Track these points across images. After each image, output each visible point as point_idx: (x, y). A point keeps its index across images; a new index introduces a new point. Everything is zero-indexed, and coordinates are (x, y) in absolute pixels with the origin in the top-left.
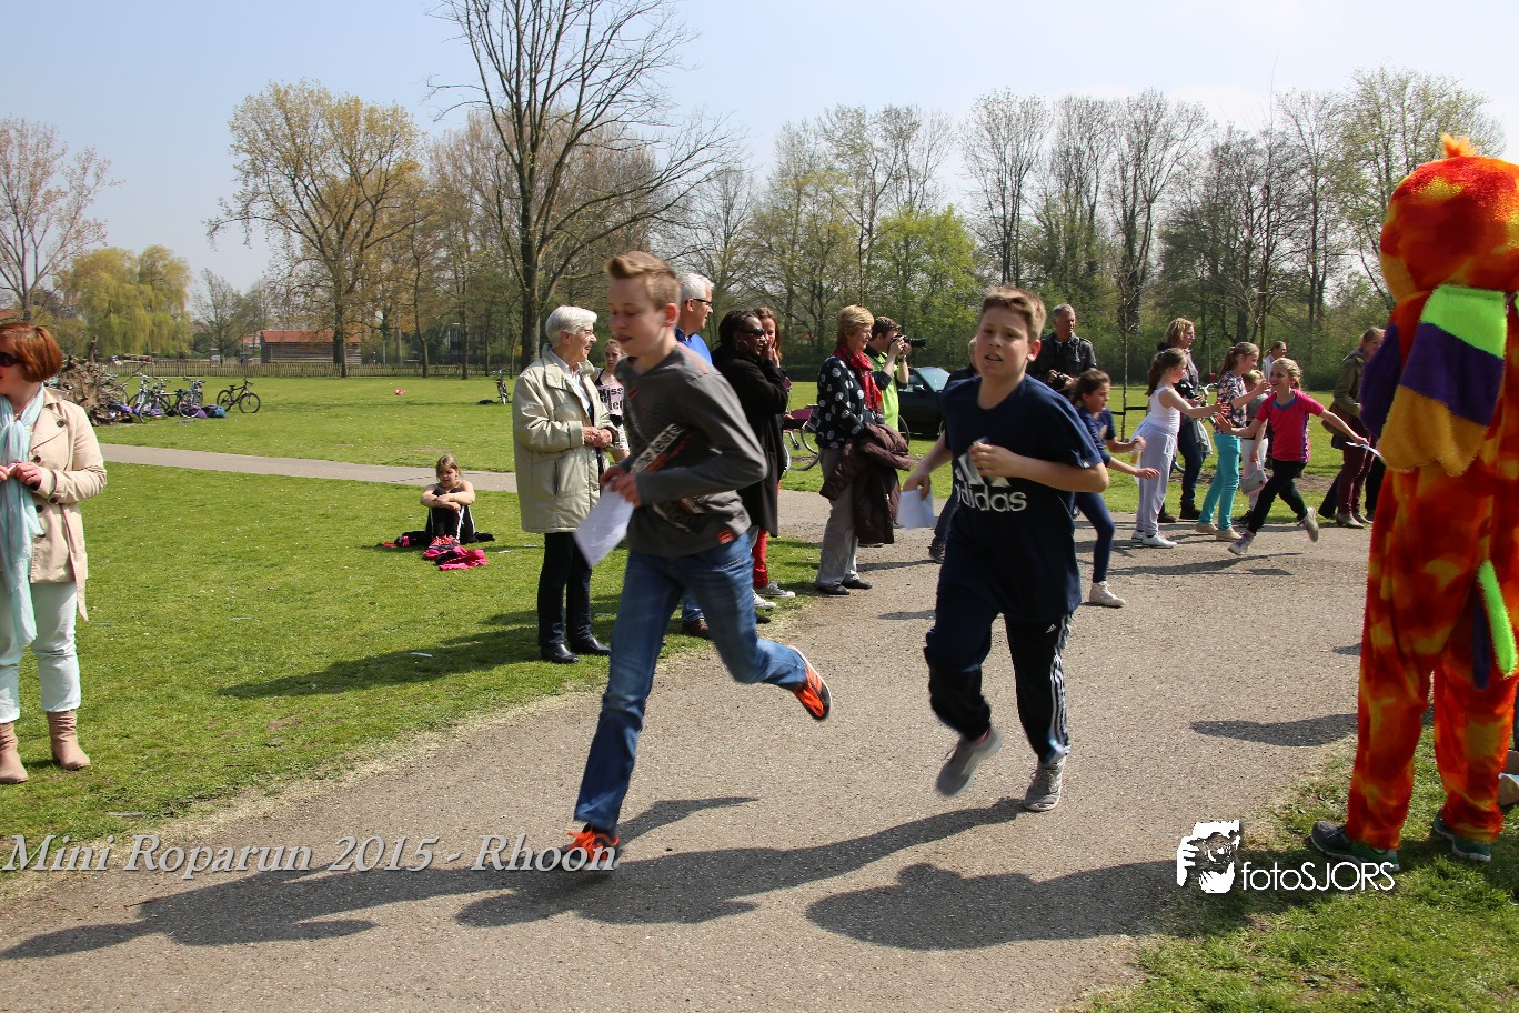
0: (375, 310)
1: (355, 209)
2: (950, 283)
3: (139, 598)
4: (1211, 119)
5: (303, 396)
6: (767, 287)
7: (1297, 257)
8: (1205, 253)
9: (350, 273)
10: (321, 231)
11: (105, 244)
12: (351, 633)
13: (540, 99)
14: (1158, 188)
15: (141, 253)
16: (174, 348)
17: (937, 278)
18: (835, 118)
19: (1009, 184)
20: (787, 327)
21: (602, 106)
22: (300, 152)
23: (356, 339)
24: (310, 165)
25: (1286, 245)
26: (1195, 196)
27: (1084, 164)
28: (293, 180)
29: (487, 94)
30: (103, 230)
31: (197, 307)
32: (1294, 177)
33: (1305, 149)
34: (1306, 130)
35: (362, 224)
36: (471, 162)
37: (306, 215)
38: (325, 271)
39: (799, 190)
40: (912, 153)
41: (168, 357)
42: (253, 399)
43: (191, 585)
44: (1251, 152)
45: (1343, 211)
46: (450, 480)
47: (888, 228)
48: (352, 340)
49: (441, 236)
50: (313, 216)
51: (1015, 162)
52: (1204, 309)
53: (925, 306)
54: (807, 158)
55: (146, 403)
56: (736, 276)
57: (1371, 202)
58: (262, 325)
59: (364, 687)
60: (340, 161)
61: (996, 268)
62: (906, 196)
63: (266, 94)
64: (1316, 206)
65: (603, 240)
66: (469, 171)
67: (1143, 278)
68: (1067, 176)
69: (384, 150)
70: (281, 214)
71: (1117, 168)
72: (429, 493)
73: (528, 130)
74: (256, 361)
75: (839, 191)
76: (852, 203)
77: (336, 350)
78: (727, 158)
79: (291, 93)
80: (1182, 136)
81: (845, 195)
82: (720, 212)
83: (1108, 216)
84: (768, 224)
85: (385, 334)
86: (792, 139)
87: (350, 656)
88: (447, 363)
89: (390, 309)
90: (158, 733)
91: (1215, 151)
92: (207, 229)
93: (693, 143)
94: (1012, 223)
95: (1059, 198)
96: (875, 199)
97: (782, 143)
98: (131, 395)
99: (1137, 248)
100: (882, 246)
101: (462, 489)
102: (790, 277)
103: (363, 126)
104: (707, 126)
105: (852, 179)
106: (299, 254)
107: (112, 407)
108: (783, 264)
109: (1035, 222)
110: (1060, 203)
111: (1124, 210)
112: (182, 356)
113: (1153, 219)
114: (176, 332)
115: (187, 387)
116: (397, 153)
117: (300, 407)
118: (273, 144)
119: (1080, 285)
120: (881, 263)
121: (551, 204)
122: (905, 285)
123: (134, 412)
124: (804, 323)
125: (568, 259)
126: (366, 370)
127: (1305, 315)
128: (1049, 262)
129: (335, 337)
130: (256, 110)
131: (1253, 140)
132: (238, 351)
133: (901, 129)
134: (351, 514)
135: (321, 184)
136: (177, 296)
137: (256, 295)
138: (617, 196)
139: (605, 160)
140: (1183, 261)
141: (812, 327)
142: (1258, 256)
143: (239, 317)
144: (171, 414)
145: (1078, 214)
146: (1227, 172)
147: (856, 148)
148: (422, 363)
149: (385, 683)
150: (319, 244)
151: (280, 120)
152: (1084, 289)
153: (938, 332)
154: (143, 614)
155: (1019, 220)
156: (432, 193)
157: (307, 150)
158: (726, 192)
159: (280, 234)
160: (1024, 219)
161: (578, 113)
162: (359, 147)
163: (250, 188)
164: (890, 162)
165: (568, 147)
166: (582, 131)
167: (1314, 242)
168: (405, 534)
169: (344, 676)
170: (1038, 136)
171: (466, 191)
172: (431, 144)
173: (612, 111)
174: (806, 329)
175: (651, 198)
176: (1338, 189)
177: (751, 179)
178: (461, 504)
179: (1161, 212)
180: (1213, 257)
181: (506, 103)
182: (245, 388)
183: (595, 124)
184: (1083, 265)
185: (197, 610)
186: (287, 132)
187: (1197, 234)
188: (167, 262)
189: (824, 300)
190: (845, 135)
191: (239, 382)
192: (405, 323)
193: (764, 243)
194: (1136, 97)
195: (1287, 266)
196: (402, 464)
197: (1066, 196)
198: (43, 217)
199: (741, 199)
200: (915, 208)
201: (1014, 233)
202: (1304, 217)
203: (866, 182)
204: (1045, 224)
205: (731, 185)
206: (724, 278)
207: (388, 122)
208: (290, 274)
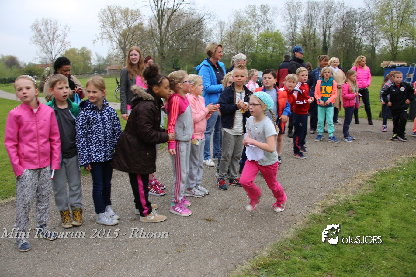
1: (128, 35)
2: (278, 50)
4: (346, 5)
7: (368, 41)
10: (120, 41)
14: (332, 24)
15: (80, 49)
17: (274, 48)
18: (248, 8)
19: (293, 23)
22: (114, 22)
24: (117, 25)
25: (365, 38)
27: (313, 18)
28: (113, 29)
29: (150, 3)
30: (70, 43)
31: (94, 62)
32: (367, 20)
33: (370, 12)
34: (371, 8)
35: (130, 39)
38: (121, 51)
39: (239, 26)
40: (268, 16)
41: (87, 74)
44: (356, 13)
45: (380, 29)
47: (261, 35)
50: (118, 37)
51: (295, 18)
53: (271, 56)
54: (241, 18)
57: (387, 26)
58: (110, 65)
60: (124, 24)
61: (290, 45)
62: (267, 27)
63: (105, 8)
64: (373, 28)
67: (328, 47)
68: (308, 21)
69: (135, 20)
70: (110, 37)
71: (321, 19)
75: (249, 26)
76: (253, 29)
79: (112, 7)
80: (338, 10)
81: (251, 27)
82: (220, 33)
83: (319, 32)
84: (231, 35)
86: (237, 14)
91: (347, 13)
92: (93, 42)
94: (294, 33)
95: (306, 27)
96: (258, 27)
97: (235, 15)
99: (327, 39)
103: (129, 14)
105: (252, 23)
106: (115, 47)
108: (236, 46)
109: (300, 33)
111: (323, 29)
113: (331, 32)
114: (90, 68)
116: (138, 21)
118: (108, 20)
120: (260, 45)
122: (266, 50)
127: (370, 56)
128: (304, 44)
130: (103, 12)
131: (356, 10)
133: (265, 10)
135: (120, 29)
136: (89, 59)
142: (357, 41)
143: (104, 63)
145: (311, 31)
147: (254, 15)
150: (120, 44)
151: (109, 14)
155: (296, 33)
157: (116, 21)
158: (221, 28)
159: (110, 42)
160: (297, 33)
162: (129, 20)
163: (103, 31)
164: (262, 19)
167: (373, 37)
170: (301, 11)
176: (379, 23)
179: (332, 29)
184: (313, 44)
186: (111, 17)
188: (86, 51)
190: (251, 12)
195: (365, 44)
197: (308, 27)
198: (56, 41)
199: (225, 29)
200: (269, 29)
201: (295, 37)
202: (370, 31)
203: (256, 24)
204: (303, 34)
205: (222, 26)
207: (136, 13)
208: (113, 52)
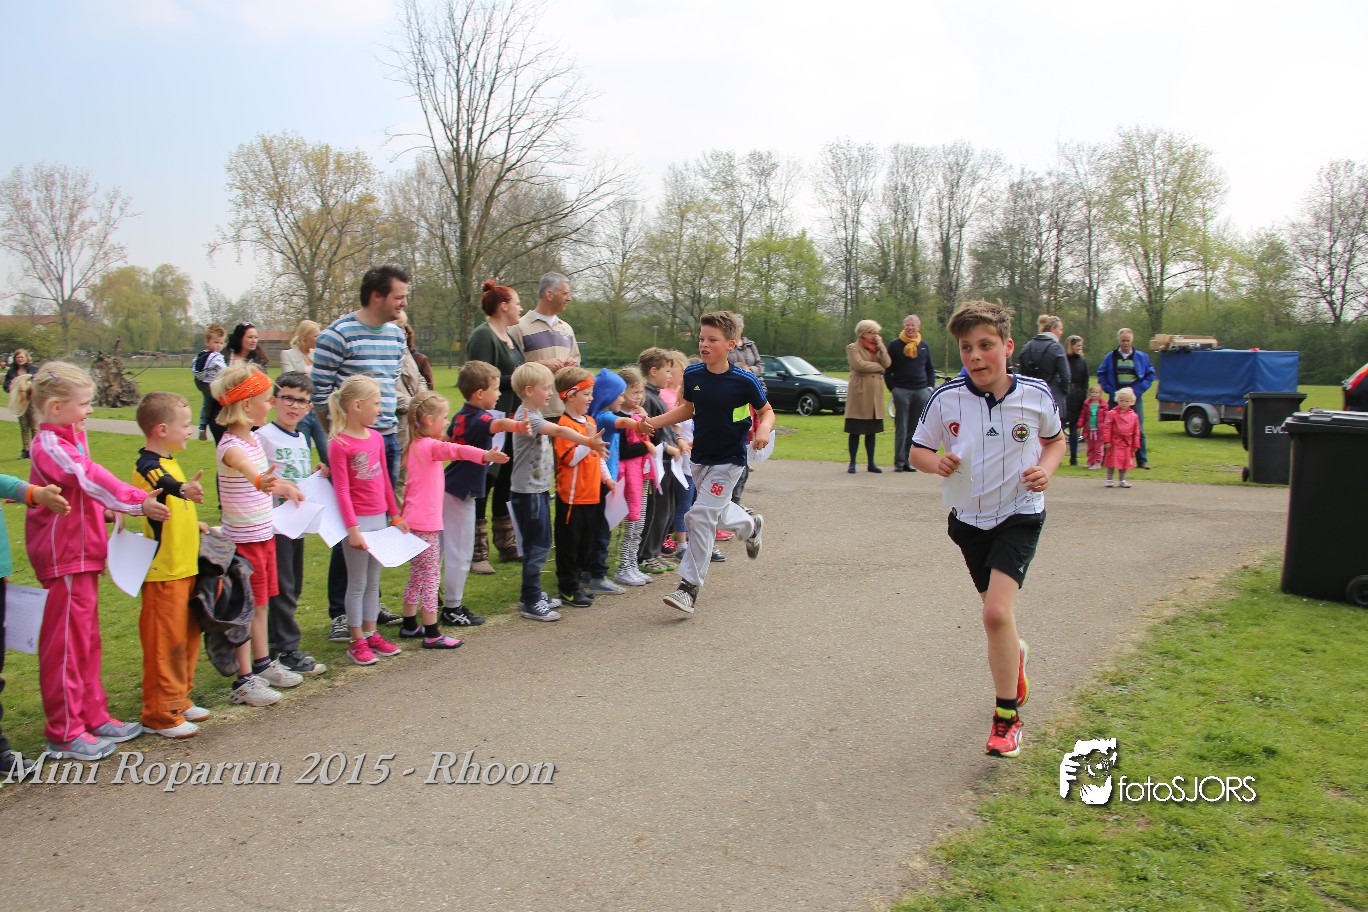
1: (325, 233)
2: (803, 291)
4: (1008, 161)
6: (656, 295)
7: (1076, 271)
8: (1005, 268)
9: (320, 284)
10: (297, 250)
13: (476, 144)
14: (967, 216)
15: (154, 270)
17: (790, 290)
18: (710, 160)
19: (849, 212)
20: (672, 326)
21: (525, 150)
22: (281, 188)
24: (289, 199)
25: (1067, 261)
26: (997, 222)
27: (909, 197)
28: (276, 210)
29: (433, 141)
31: (198, 314)
32: (1073, 208)
33: (1080, 186)
34: (1081, 171)
35: (331, 245)
36: (418, 195)
37: (286, 239)
38: (300, 283)
39: (682, 217)
40: (772, 187)
44: (1039, 188)
45: (1111, 235)
47: (752, 246)
49: (394, 254)
50: (292, 238)
51: (854, 195)
54: (689, 192)
56: (632, 285)
57: (1132, 228)
60: (314, 195)
61: (841, 279)
62: (768, 222)
63: (255, 143)
64: (1090, 235)
65: (524, 257)
66: (416, 202)
67: (957, 286)
68: (896, 206)
69: (348, 186)
70: (265, 238)
71: (935, 199)
73: (465, 169)
75: (714, 217)
76: (724, 227)
78: (625, 191)
79: (275, 141)
80: (985, 175)
81: (719, 221)
82: (618, 233)
83: (928, 239)
84: (656, 244)
86: (676, 177)
91: (1012, 186)
92: (207, 250)
93: (597, 179)
94: (852, 243)
95: (889, 224)
96: (743, 223)
97: (668, 179)
99: (952, 263)
100: (750, 261)
102: (675, 287)
103: (332, 167)
105: (724, 208)
106: (280, 269)
108: (669, 276)
109: (871, 242)
110: (890, 227)
111: (941, 233)
113: (964, 240)
114: (181, 333)
116: (359, 189)
118: (260, 182)
119: (907, 293)
120: (748, 275)
121: (484, 228)
122: (768, 292)
124: (686, 323)
125: (498, 271)
127: (1083, 317)
128: (882, 274)
130: (247, 155)
131: (1040, 179)
133: (764, 169)
135: (299, 213)
136: (181, 304)
137: (245, 302)
138: (536, 222)
139: (525, 195)
140: (988, 273)
142: (1048, 269)
145: (905, 236)
146: (1021, 203)
147: (727, 183)
150: (296, 262)
151: (266, 163)
152: (911, 296)
155: (858, 241)
156: (387, 221)
157: (287, 187)
158: (623, 220)
159: (265, 253)
160: (863, 240)
161: (506, 154)
162: (328, 184)
163: (241, 217)
164: (755, 194)
165: (500, 179)
166: (510, 169)
167: (1090, 259)
170: (872, 174)
171: (413, 218)
172: (386, 181)
173: (532, 154)
174: (688, 328)
175: (563, 223)
176: (1108, 218)
177: (643, 209)
179: (971, 235)
180: (1011, 267)
183: (519, 164)
184: (909, 276)
186: (271, 172)
187: (1000, 253)
188: (174, 277)
189: (702, 305)
190: (719, 173)
193: (655, 260)
194: (949, 144)
195: (1070, 278)
197: (894, 223)
199: (635, 226)
200: (775, 231)
201: (854, 251)
202: (1081, 239)
203: (736, 210)
204: (879, 246)
205: (627, 213)
206: (622, 288)
207: (352, 164)
208: (273, 286)
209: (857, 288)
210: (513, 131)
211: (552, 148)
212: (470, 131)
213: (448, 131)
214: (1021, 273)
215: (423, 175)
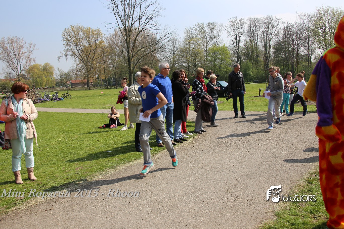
0: (96, 74)
1: (90, 52)
2: (225, 61)
3: (46, 142)
4: (283, 21)
5: (80, 95)
6: (183, 65)
7: (305, 51)
8: (283, 51)
9: (90, 66)
10: (83, 57)
11: (35, 63)
12: (93, 147)
13: (130, 25)
14: (272, 37)
15: (43, 65)
16: (52, 85)
17: (222, 61)
18: (197, 26)
19: (237, 38)
20: (188, 73)
21: (144, 26)
22: (77, 40)
23: (92, 81)
24: (80, 43)
25: (302, 49)
26: (281, 38)
27: (254, 33)
28: (76, 46)
29: (118, 25)
30: (35, 60)
31: (56, 76)
32: (303, 33)
33: (305, 26)
34: (305, 22)
35: (92, 55)
36: (116, 40)
37: (80, 54)
38: (84, 66)
39: (190, 42)
40: (215, 33)
41: (50, 87)
42: (69, 96)
43: (58, 138)
44: (293, 28)
45: (315, 40)
46: (114, 112)
47: (210, 49)
48: (91, 81)
49: (110, 57)
50: (81, 54)
51: (239, 33)
52: (284, 64)
53: (220, 67)
54: (191, 35)
55: (46, 98)
56: (177, 62)
57: (321, 37)
58: (71, 79)
59: (97, 159)
60: (86, 42)
61: (235, 58)
62: (214, 43)
63: (69, 28)
64: (308, 39)
65: (146, 56)
66: (115, 42)
67: (269, 58)
68: (251, 36)
69: (96, 39)
70: (74, 54)
71: (262, 33)
72: (109, 115)
73: (128, 32)
74: (70, 87)
75: (199, 42)
76: (202, 45)
77: (88, 84)
78: (173, 36)
79: (75, 27)
80: (277, 25)
82: (172, 48)
83: (260, 44)
84: (183, 50)
85: (98, 80)
86: (188, 31)
87: (94, 152)
88: (112, 86)
89: (99, 74)
90: (52, 172)
91: (284, 28)
92: (58, 59)
93: (165, 33)
96: (207, 43)
97: (185, 32)
98: (42, 96)
99: (268, 51)
100: (209, 54)
101: (117, 114)
102: (189, 62)
103: (91, 33)
104: (168, 29)
105: (202, 39)
106: (78, 63)
107: (39, 99)
108: (187, 59)
109: (244, 47)
111: (264, 43)
112: (53, 87)
113: (271, 44)
114: (52, 82)
115: (55, 94)
116: (99, 39)
117: (80, 97)
118: (71, 39)
119: (255, 60)
120: (209, 58)
121: (134, 49)
122: (215, 62)
123: (43, 100)
124: (192, 72)
125: (138, 61)
126: (94, 88)
127: (307, 64)
128: (248, 55)
129: (87, 81)
130: (68, 31)
131: (293, 25)
132: (66, 85)
133: (212, 27)
134: (92, 121)
135: (82, 47)
136: (52, 74)
137: (69, 72)
138: (149, 46)
139: (146, 38)
140: (278, 53)
141: (194, 73)
142: (295, 52)
143: (66, 78)
144: (52, 100)
145: (254, 44)
146: (287, 33)
147: (202, 32)
148: (107, 86)
149: (101, 158)
150: (82, 60)
151: (73, 33)
152: (256, 61)
153: (223, 73)
154: (47, 145)
155: (240, 46)
156: (107, 48)
157: (79, 40)
158: (173, 44)
159: (74, 59)
161: (139, 28)
162: (90, 38)
163: (67, 49)
164: (210, 35)
165: (137, 35)
166: (140, 32)
167: (309, 48)
168: (105, 125)
169: (92, 157)
170: (244, 27)
171: (115, 47)
172: (106, 37)
173: (146, 27)
174: (193, 74)
175: (156, 46)
176: (313, 35)
177: (179, 40)
178: (116, 118)
179: (273, 43)
180: (285, 52)
181: (123, 27)
182: (68, 93)
183: (143, 30)
184: (255, 56)
185: (59, 144)
186: (74, 36)
187: (282, 47)
188: (49, 66)
189: (197, 67)
190: (200, 29)
191: (66, 92)
192: (102, 77)
193: (182, 55)
194: (266, 17)
195: (302, 53)
196: (103, 109)
197: (251, 40)
198: (22, 58)
199: (177, 45)
200: (216, 45)
201: (239, 49)
202: (306, 42)
203: (205, 40)
204: (246, 47)
205: (174, 42)
206: (174, 63)
207: (96, 32)
208: (77, 67)
209: (240, 60)
210: (141, 21)
211: (152, 25)
212: (128, 21)
213: (123, 22)
214: (288, 53)
215: (117, 34)
